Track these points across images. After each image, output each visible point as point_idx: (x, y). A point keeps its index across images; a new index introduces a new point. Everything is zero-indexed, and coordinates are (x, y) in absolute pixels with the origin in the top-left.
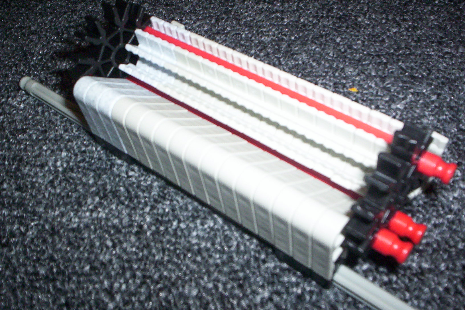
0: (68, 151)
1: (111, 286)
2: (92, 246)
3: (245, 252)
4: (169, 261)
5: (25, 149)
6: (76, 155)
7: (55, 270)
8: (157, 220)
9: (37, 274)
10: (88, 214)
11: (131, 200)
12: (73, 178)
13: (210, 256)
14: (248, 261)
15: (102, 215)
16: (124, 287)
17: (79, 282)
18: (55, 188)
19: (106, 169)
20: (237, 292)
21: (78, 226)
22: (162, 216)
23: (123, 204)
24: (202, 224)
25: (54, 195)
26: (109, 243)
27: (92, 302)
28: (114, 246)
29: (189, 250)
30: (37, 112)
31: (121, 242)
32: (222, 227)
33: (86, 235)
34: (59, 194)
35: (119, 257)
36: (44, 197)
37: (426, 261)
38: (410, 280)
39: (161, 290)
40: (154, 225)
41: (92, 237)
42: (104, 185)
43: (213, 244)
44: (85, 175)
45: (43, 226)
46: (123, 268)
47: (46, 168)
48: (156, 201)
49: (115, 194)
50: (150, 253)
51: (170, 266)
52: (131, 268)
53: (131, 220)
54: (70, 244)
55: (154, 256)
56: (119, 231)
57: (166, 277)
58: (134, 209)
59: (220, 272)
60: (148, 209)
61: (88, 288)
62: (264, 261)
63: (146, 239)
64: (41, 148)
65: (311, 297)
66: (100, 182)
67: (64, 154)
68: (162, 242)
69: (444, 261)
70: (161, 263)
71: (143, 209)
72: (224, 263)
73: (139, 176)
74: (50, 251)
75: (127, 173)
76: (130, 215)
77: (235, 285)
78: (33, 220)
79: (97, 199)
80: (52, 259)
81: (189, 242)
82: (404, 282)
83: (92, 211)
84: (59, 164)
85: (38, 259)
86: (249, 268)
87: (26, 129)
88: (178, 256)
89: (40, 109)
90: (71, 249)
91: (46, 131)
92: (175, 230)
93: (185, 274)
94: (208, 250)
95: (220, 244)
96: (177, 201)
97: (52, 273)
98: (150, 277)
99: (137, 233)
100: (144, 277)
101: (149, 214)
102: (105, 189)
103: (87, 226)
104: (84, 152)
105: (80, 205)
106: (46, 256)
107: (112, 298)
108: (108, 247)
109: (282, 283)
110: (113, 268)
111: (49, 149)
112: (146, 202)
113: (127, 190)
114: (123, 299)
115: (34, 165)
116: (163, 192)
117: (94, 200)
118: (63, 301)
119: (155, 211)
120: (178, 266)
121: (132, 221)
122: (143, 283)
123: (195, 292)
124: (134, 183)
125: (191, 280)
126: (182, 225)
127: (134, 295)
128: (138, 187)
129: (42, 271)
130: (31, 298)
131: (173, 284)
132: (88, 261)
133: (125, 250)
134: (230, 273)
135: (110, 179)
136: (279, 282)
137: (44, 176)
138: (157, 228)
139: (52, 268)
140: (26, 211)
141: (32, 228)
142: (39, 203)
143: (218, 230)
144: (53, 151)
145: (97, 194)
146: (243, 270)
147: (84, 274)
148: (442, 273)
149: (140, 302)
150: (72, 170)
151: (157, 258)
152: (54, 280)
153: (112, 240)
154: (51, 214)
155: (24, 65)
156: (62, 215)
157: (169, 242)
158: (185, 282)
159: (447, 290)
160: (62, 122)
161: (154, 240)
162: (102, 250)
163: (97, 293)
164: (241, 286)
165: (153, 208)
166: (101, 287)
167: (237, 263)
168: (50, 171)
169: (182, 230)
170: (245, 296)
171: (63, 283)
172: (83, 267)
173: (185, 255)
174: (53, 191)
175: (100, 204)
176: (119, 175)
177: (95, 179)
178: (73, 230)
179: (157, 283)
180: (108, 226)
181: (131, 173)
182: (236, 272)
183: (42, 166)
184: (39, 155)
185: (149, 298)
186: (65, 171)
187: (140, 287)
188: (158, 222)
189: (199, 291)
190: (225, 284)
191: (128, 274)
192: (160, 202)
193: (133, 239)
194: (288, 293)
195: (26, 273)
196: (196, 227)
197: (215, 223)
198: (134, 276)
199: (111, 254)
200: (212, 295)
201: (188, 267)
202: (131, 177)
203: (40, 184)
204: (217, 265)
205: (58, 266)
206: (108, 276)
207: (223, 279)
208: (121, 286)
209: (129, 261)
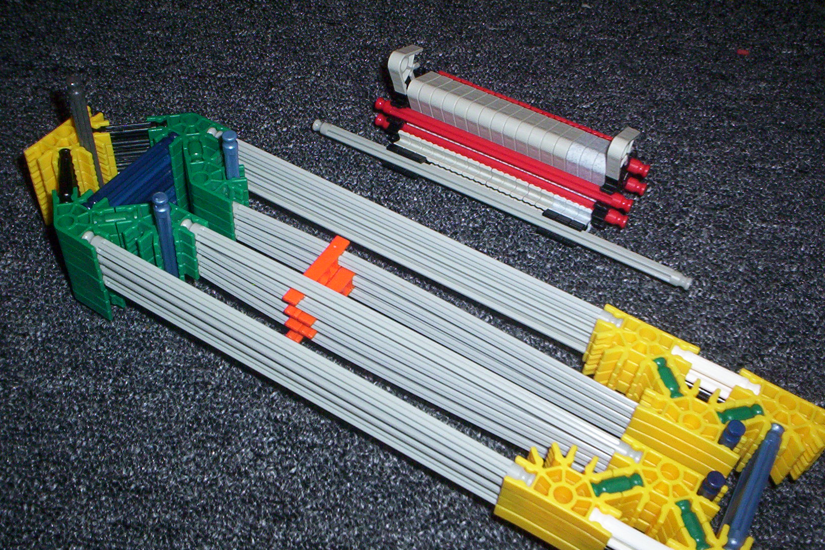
0: (47, 322)
1: (75, 442)
2: (62, 409)
3: (182, 422)
4: (121, 426)
5: (9, 317)
6: (54, 327)
7: (31, 427)
8: (117, 391)
9: (17, 429)
10: (61, 382)
11: (98, 373)
12: (50, 349)
13: (155, 424)
14: (183, 429)
15: (72, 384)
16: (84, 444)
17: (50, 438)
18: (34, 357)
19: (79, 342)
20: (170, 452)
21: (52, 391)
22: (121, 387)
23: (91, 375)
24: (153, 397)
25: (33, 363)
26: (76, 408)
27: (59, 454)
28: (80, 411)
29: (138, 418)
30: (20, 279)
31: (85, 408)
32: (169, 400)
33: (58, 400)
34: (38, 363)
35: (83, 420)
36: (25, 364)
37: (318, 438)
38: (302, 451)
39: (113, 447)
40: (115, 395)
41: (63, 402)
42: (76, 357)
43: (158, 414)
44: (60, 346)
45: (23, 390)
46: (86, 429)
47: (28, 337)
48: (118, 374)
49: (85, 365)
50: (108, 418)
51: (122, 429)
52: (91, 429)
53: (95, 390)
54: (44, 406)
55: (111, 421)
56: (85, 399)
57: (118, 438)
58: (99, 380)
59: (160, 436)
60: (111, 381)
61: (56, 443)
62: (195, 430)
63: (106, 407)
64: (23, 317)
65: (223, 460)
66: (73, 354)
67: (43, 324)
68: (118, 410)
69: (332, 437)
70: (116, 426)
71: (106, 381)
72: (164, 430)
73: (107, 351)
74: (28, 412)
75: (97, 347)
76: (95, 385)
77: (170, 447)
78: (15, 385)
79: (70, 369)
80: (29, 418)
81: (140, 411)
82: (296, 453)
83: (64, 380)
84: (39, 334)
85: (18, 418)
86: (182, 435)
87: (10, 296)
88: (129, 423)
89: (24, 276)
90: (45, 411)
91: (28, 300)
92: (130, 401)
93: (133, 437)
94: (153, 418)
95: (164, 414)
96: (136, 376)
97: (29, 430)
98: (106, 437)
99: (100, 401)
100: (101, 436)
101: (111, 385)
102: (77, 361)
103: (59, 393)
104: (61, 324)
105: (55, 373)
106: (25, 415)
107: (75, 452)
108: (75, 412)
109: (206, 448)
110: (77, 429)
111: (30, 318)
112: (110, 375)
113: (95, 362)
114: (83, 453)
115: (16, 334)
116: (125, 367)
117: (67, 370)
118: (36, 451)
119: (116, 384)
120: (128, 430)
121: (97, 391)
122: (99, 441)
123: (138, 451)
124: (101, 357)
125: (137, 441)
126: (137, 397)
127: (92, 450)
128: (105, 361)
129: (21, 428)
130: (12, 448)
131: (123, 444)
132: (59, 421)
133: (88, 414)
134: (167, 438)
135: (82, 351)
136: (203, 446)
137: (26, 345)
138: (116, 398)
139: (29, 425)
140: (8, 375)
141: (14, 391)
142: (20, 369)
143: (164, 402)
144: (34, 321)
145: (70, 365)
146: (177, 436)
147: (53, 432)
148: (329, 447)
149: (96, 456)
150: (49, 340)
151: (113, 422)
152: (30, 435)
153: (79, 406)
154: (29, 381)
155: (9, 223)
156: (40, 381)
157: (124, 410)
158: (132, 443)
159: (326, 461)
160: (43, 292)
161: (112, 408)
162: (70, 413)
163: (63, 447)
164: (173, 448)
165: (115, 380)
166: (67, 443)
167: (175, 430)
168: (30, 340)
169: (136, 401)
170: (175, 455)
171: (37, 438)
172: (54, 426)
173: (135, 422)
174: (32, 359)
175: (72, 374)
176: (90, 349)
177: (69, 350)
178: (47, 395)
179: (111, 442)
180: (77, 394)
181: (100, 348)
182: (172, 437)
183: (24, 335)
184: (21, 325)
185: (102, 453)
186: (43, 341)
187: (97, 444)
188: (118, 393)
189: (141, 450)
190: (161, 446)
191: (88, 434)
192: (122, 375)
193: (95, 406)
194: (207, 456)
195: (9, 428)
196: (148, 399)
197: (164, 396)
198: (93, 436)
199: (77, 417)
200: (150, 453)
201: (136, 431)
202: (100, 351)
203: (21, 351)
204: (159, 431)
205: (34, 425)
206: (73, 435)
207: (161, 442)
208: (82, 443)
209: (90, 424)
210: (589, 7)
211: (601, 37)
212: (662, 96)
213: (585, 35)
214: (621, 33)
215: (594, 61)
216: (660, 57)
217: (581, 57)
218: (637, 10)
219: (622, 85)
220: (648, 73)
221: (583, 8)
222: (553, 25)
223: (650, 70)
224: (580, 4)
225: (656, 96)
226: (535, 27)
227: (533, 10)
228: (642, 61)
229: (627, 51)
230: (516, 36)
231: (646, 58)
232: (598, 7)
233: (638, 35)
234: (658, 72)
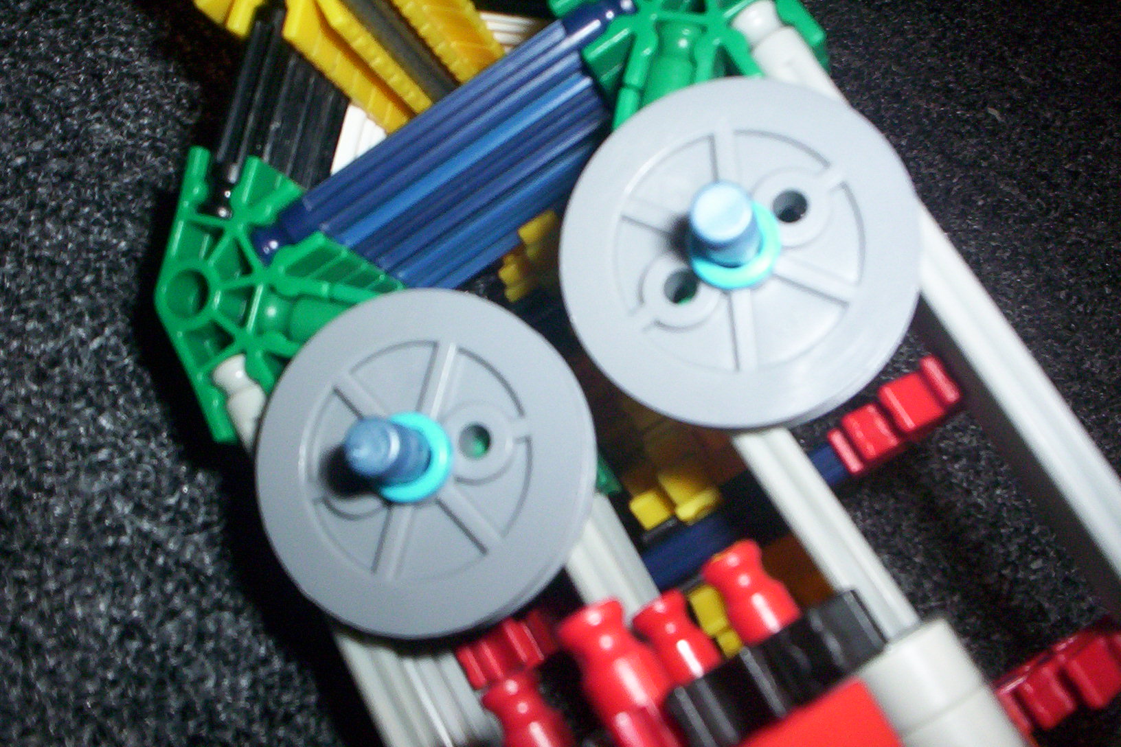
210: (998, 118)
211: (1007, 184)
212: (1092, 365)
213: (979, 166)
214: (1042, 199)
215: (985, 225)
216: (1102, 285)
217: (964, 202)
218: (1075, 175)
219: (1025, 302)
220: (1075, 305)
221: (988, 115)
222: (928, 114)
223: (1080, 301)
224: (985, 104)
225: (1082, 361)
226: (897, 96)
227: (900, 65)
228: (1071, 275)
229: (1048, 240)
230: (857, 92)
231: (1078, 274)
232: (1013, 128)
233: (1071, 220)
234: (1093, 313)
